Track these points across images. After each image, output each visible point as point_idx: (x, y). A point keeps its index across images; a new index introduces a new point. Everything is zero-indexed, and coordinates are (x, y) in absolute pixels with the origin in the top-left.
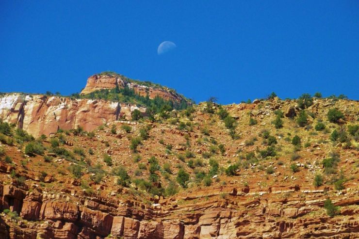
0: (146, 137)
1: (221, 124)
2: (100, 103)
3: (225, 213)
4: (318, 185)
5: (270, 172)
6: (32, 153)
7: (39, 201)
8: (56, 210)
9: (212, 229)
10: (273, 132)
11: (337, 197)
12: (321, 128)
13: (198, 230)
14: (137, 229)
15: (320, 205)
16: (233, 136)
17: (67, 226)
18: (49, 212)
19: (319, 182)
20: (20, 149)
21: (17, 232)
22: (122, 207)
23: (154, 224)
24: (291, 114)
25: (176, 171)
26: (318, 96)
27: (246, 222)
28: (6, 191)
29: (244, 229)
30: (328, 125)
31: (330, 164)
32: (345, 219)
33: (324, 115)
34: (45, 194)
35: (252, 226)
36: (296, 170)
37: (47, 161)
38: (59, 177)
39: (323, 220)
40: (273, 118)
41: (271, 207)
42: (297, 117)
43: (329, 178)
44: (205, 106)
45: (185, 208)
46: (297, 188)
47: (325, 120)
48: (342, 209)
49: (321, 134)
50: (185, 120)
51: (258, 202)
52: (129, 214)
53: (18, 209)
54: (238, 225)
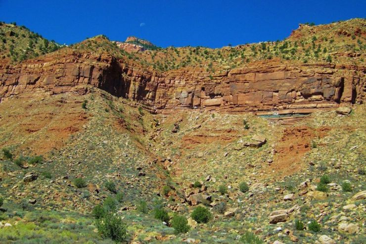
0: (155, 55)
1: (175, 52)
2: (130, 45)
3: (182, 77)
4: (207, 71)
5: (194, 67)
6: (130, 58)
7: (132, 71)
8: (137, 74)
9: (178, 81)
10: (189, 56)
11: (213, 74)
12: (202, 55)
13: (175, 81)
14: (158, 80)
15: (208, 77)
16: (179, 56)
17: (140, 78)
18: (135, 74)
19: (208, 70)
20: (127, 57)
21: (126, 79)
22: (154, 74)
23: (163, 79)
24: (194, 51)
25: (164, 65)
26: (201, 47)
27: (188, 80)
28: (123, 68)
29: (187, 82)
30: (204, 55)
31: (210, 66)
32: (215, 81)
33: (203, 52)
34: (134, 69)
35: (190, 81)
36: (201, 67)
37: (134, 60)
38: (137, 65)
39: (209, 81)
40: (189, 52)
41: (195, 76)
42: (196, 52)
43: (210, 69)
44: (171, 47)
45: (171, 75)
46: (202, 72)
47: (203, 53)
48: (214, 78)
49: (202, 57)
50: (166, 51)
51: (191, 75)
52: (156, 76)
53: (126, 73)
54: (186, 80)
